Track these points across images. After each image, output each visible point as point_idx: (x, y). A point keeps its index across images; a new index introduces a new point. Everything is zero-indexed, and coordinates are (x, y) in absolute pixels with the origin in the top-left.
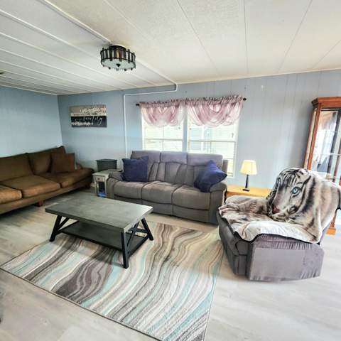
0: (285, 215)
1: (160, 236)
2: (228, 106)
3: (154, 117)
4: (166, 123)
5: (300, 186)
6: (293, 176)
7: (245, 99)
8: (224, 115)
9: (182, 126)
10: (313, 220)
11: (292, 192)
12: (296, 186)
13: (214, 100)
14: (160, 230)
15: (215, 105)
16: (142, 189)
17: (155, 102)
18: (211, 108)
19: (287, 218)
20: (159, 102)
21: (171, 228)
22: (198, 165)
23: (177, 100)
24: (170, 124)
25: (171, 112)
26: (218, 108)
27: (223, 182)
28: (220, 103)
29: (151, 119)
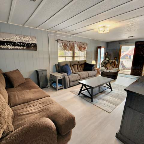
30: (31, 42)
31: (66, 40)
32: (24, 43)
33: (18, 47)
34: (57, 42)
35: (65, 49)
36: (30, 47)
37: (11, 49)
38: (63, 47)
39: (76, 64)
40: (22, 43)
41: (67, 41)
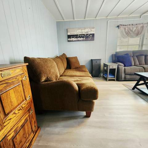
30: (89, 33)
31: (131, 23)
32: (84, 35)
33: (79, 39)
34: (117, 28)
35: (128, 36)
36: (89, 37)
37: (75, 41)
38: (125, 34)
39: (143, 55)
40: (83, 35)
41: (133, 25)
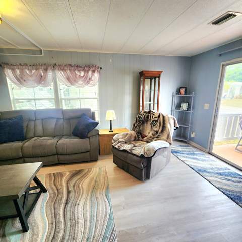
0: (151, 137)
1: (53, 186)
2: (90, 72)
3: (22, 78)
4: (36, 85)
5: (156, 119)
6: (150, 115)
7: (101, 68)
8: (88, 79)
9: (52, 87)
10: (168, 135)
11: (152, 123)
12: (153, 119)
13: (78, 67)
14: (51, 180)
15: (79, 71)
16: (22, 148)
17: (20, 64)
18: (77, 73)
19: (153, 138)
20: (26, 65)
21: (61, 175)
22: (72, 118)
23: (45, 64)
24: (40, 85)
25: (41, 75)
26: (82, 74)
27: (97, 128)
28: (84, 69)
29: (18, 80)
